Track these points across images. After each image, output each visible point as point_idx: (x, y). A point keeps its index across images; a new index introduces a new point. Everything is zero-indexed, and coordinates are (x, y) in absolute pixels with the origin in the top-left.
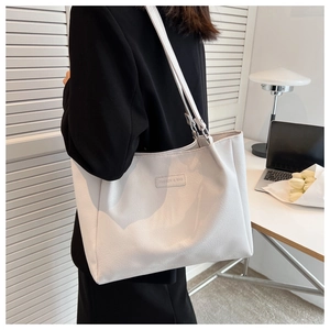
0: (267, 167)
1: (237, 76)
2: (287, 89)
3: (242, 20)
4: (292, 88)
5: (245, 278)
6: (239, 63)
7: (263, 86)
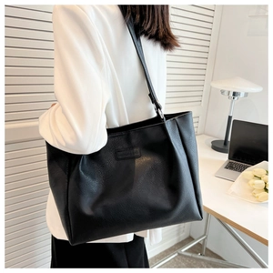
0: (229, 158)
1: (201, 83)
2: (242, 95)
3: (207, 37)
4: (246, 94)
5: (201, 257)
6: (202, 72)
7: (223, 92)
